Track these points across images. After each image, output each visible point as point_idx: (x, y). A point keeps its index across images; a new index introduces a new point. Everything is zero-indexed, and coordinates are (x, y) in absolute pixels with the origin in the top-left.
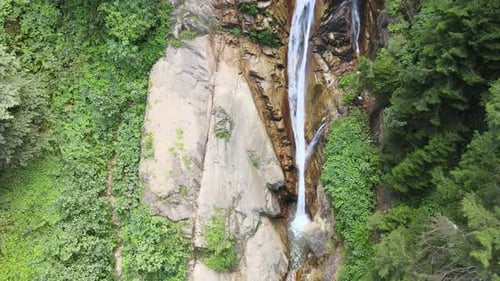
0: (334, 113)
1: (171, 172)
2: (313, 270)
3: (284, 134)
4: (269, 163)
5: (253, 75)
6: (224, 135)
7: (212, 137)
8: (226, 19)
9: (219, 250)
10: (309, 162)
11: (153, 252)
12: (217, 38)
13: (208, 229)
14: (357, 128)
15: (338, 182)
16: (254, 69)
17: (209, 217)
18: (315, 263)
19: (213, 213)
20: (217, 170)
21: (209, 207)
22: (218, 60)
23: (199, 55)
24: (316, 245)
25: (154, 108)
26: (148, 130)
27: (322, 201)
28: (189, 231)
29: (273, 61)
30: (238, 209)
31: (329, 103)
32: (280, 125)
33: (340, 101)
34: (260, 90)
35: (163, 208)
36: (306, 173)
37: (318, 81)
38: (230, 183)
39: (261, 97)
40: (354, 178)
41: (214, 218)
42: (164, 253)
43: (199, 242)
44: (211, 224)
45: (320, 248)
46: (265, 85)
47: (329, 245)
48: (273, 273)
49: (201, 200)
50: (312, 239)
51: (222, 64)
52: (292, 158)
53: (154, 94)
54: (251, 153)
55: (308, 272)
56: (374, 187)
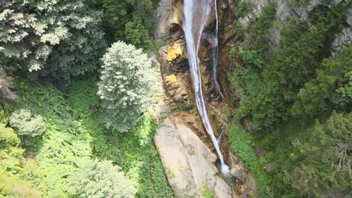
0: (225, 124)
1: (183, 179)
2: (242, 186)
3: (208, 139)
4: (210, 154)
5: (189, 123)
6: (192, 153)
7: (188, 156)
8: (172, 108)
10: (220, 145)
12: (171, 116)
13: (203, 192)
14: (237, 128)
15: (241, 151)
16: (189, 121)
18: (241, 183)
20: (196, 168)
21: (201, 183)
22: (175, 125)
23: (169, 127)
25: (165, 156)
26: (167, 167)
27: (233, 158)
29: (194, 114)
30: (208, 178)
31: (221, 120)
32: (205, 136)
33: (226, 119)
34: (194, 127)
35: (187, 193)
36: (220, 149)
37: (213, 113)
38: (202, 170)
39: (195, 130)
40: (247, 148)
44: (204, 190)
45: (241, 176)
46: (195, 125)
47: (244, 174)
49: (196, 183)
50: (237, 174)
51: (178, 125)
52: (213, 146)
53: (162, 151)
54: (203, 155)
55: (241, 188)
56: (254, 147)
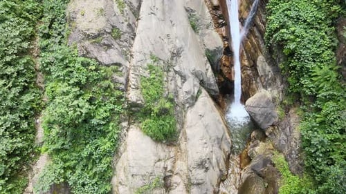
1: (102, 10)
3: (220, 12)
4: (207, 28)
9: (156, 109)
11: (77, 97)
13: (144, 80)
17: (145, 65)
19: (150, 61)
20: (154, 21)
21: (145, 54)
24: (262, 114)
27: (264, 70)
28: (122, 80)
30: (177, 68)
35: (91, 48)
38: (168, 35)
41: (150, 67)
42: (91, 101)
43: (133, 96)
45: (267, 116)
48: (216, 148)
49: (135, 48)
50: (257, 109)
54: (189, 13)
55: (256, 146)
